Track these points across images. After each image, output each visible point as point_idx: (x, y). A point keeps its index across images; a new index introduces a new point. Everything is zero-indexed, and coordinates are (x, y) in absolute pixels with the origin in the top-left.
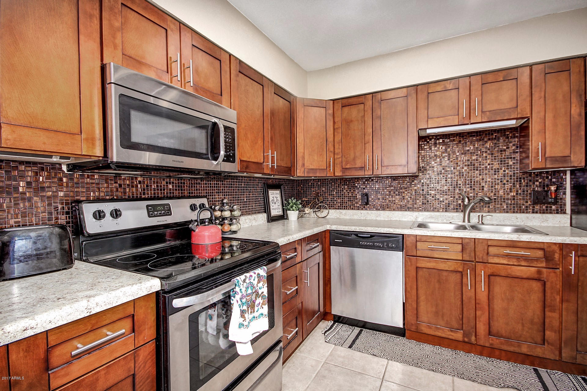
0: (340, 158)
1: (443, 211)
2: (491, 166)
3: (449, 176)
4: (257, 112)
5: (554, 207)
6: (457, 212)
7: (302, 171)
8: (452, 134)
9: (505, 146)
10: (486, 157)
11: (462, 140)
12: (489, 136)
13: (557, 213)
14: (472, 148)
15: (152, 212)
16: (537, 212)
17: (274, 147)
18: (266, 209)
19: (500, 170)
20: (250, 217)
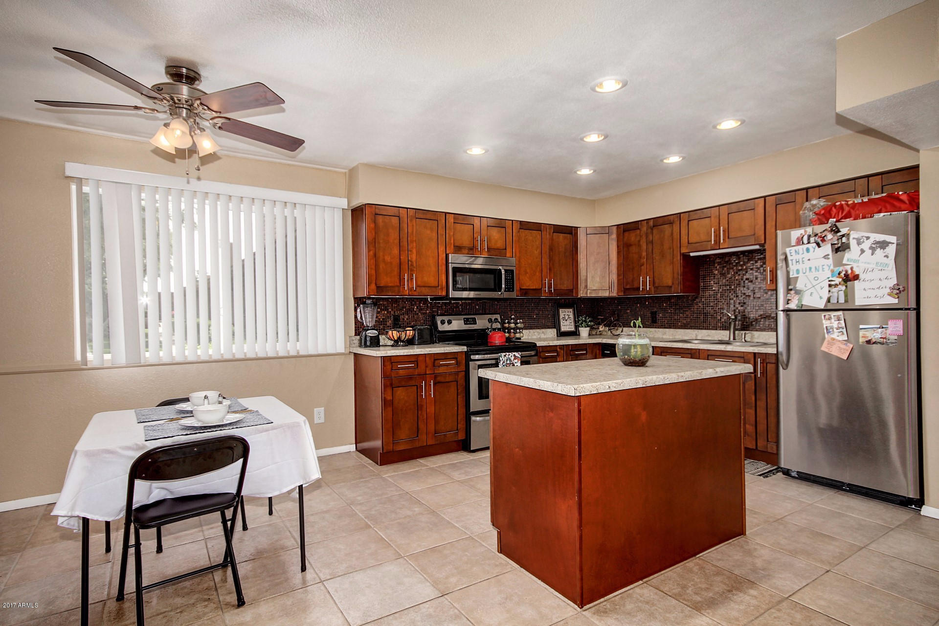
0: (621, 279)
1: (720, 330)
4: (535, 252)
7: (585, 292)
15: (467, 322)
17: (552, 275)
18: (556, 325)
20: (538, 330)
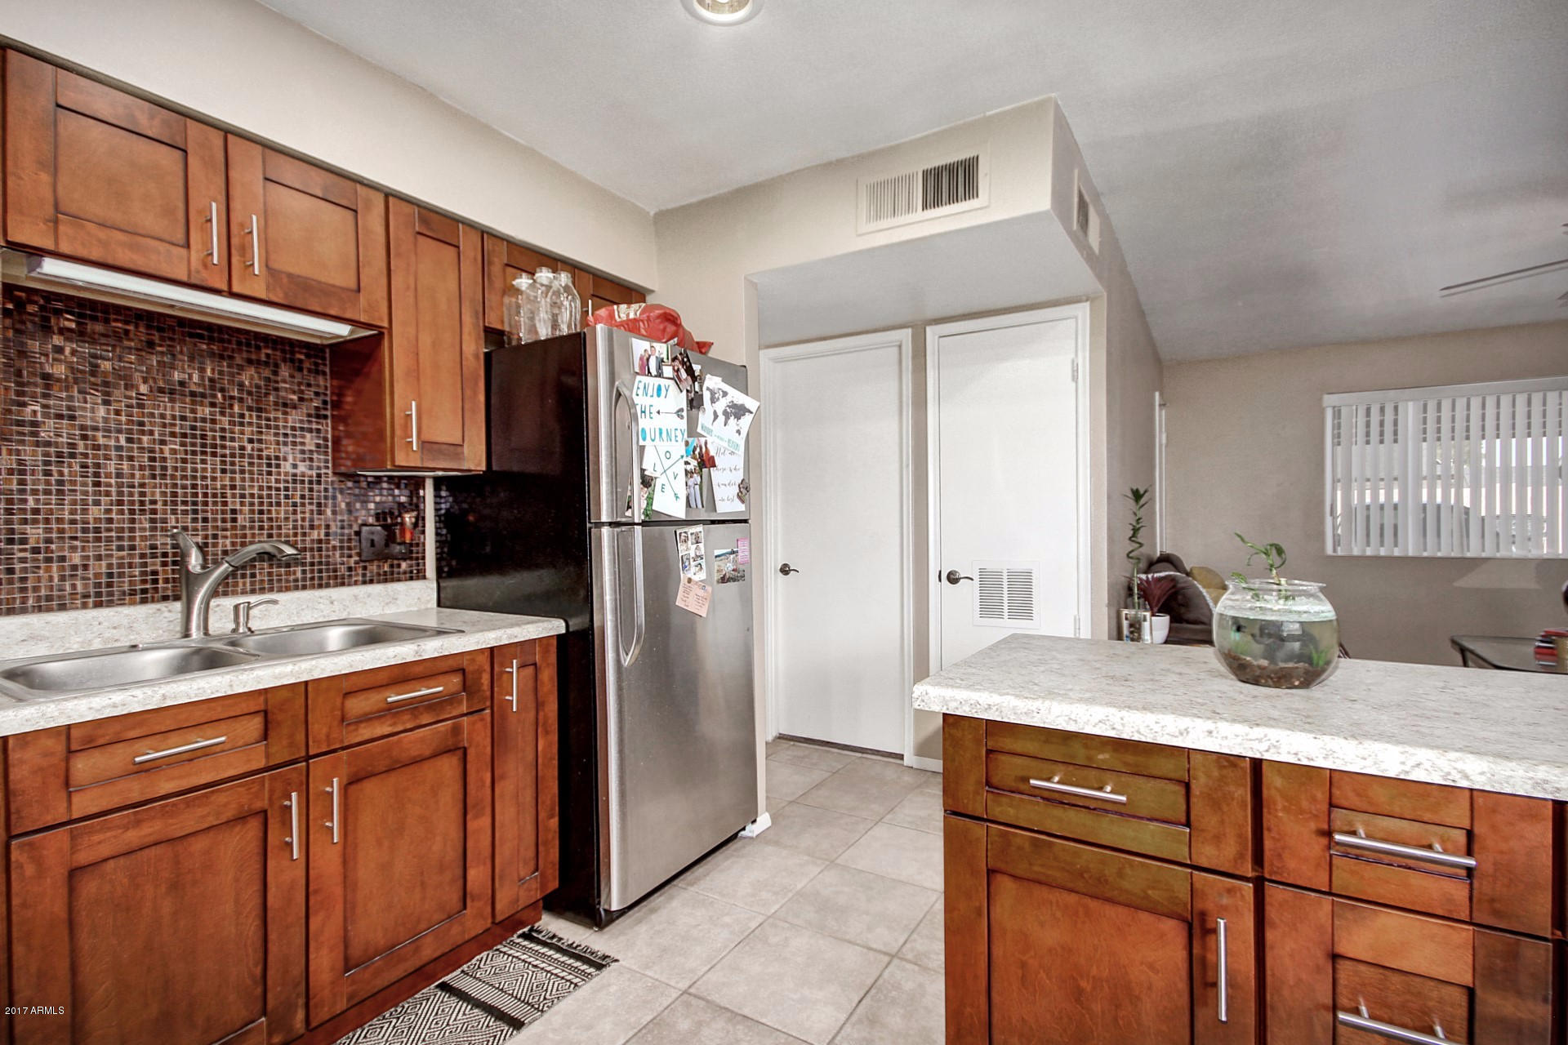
2: (256, 445)
3: (111, 466)
5: (404, 565)
6: (144, 601)
8: (118, 309)
9: (294, 392)
10: (242, 416)
11: (156, 339)
12: (247, 351)
13: (411, 579)
14: (196, 378)
16: (371, 582)
19: (282, 462)
